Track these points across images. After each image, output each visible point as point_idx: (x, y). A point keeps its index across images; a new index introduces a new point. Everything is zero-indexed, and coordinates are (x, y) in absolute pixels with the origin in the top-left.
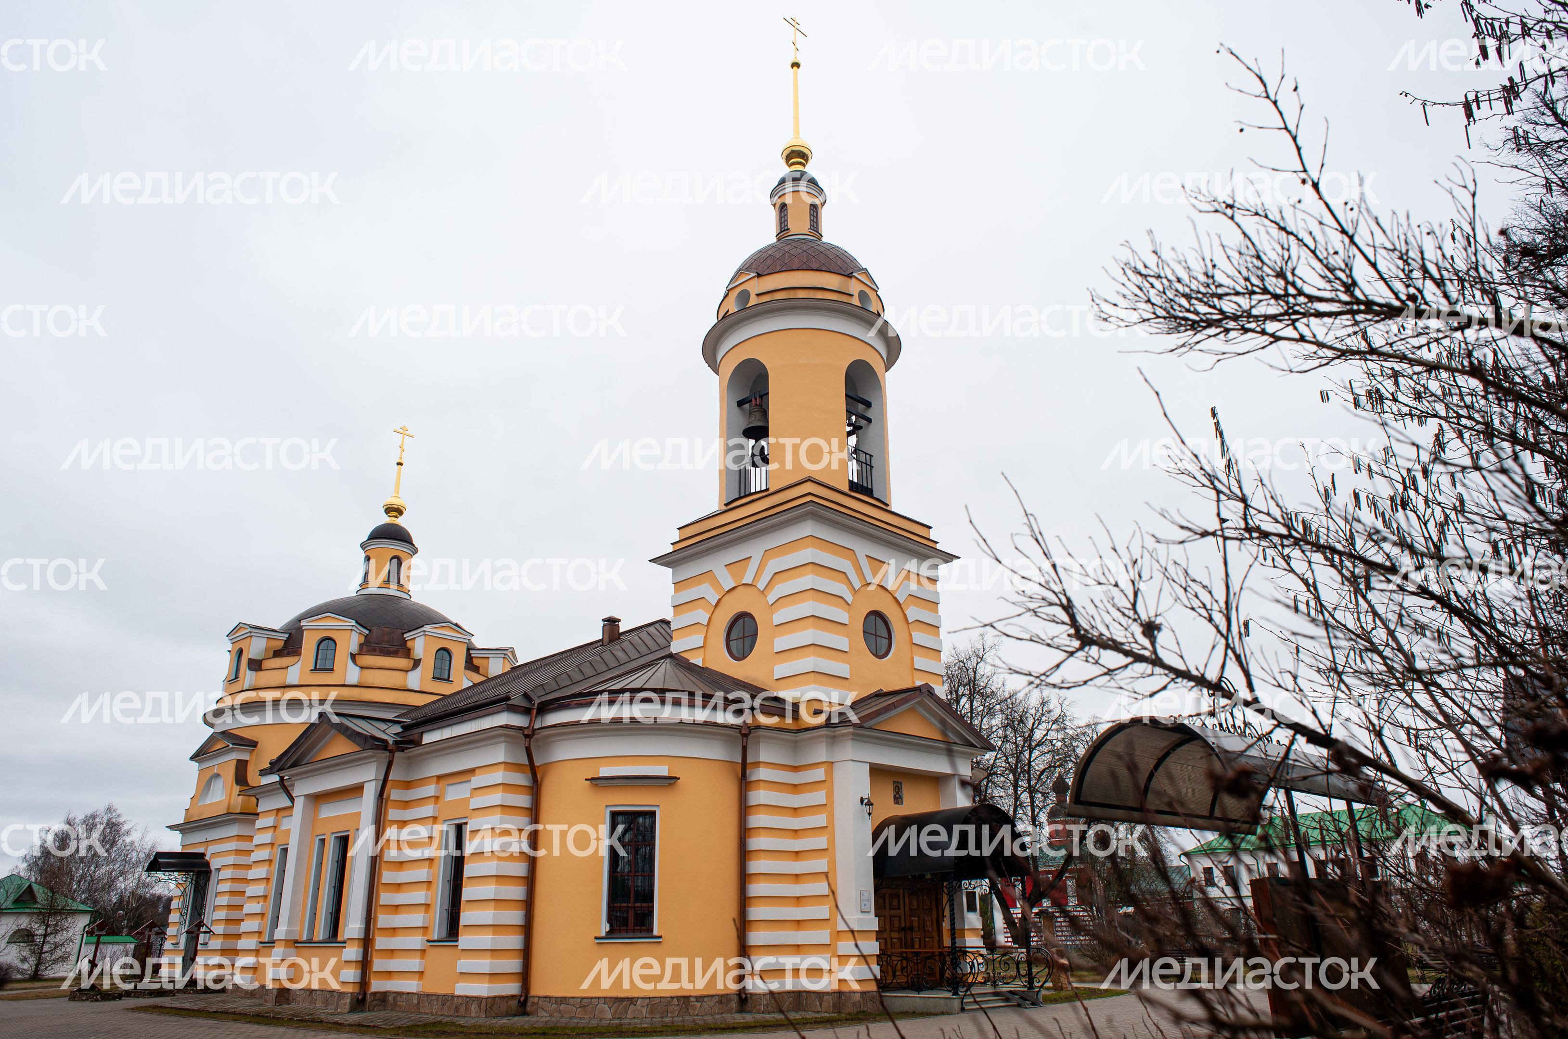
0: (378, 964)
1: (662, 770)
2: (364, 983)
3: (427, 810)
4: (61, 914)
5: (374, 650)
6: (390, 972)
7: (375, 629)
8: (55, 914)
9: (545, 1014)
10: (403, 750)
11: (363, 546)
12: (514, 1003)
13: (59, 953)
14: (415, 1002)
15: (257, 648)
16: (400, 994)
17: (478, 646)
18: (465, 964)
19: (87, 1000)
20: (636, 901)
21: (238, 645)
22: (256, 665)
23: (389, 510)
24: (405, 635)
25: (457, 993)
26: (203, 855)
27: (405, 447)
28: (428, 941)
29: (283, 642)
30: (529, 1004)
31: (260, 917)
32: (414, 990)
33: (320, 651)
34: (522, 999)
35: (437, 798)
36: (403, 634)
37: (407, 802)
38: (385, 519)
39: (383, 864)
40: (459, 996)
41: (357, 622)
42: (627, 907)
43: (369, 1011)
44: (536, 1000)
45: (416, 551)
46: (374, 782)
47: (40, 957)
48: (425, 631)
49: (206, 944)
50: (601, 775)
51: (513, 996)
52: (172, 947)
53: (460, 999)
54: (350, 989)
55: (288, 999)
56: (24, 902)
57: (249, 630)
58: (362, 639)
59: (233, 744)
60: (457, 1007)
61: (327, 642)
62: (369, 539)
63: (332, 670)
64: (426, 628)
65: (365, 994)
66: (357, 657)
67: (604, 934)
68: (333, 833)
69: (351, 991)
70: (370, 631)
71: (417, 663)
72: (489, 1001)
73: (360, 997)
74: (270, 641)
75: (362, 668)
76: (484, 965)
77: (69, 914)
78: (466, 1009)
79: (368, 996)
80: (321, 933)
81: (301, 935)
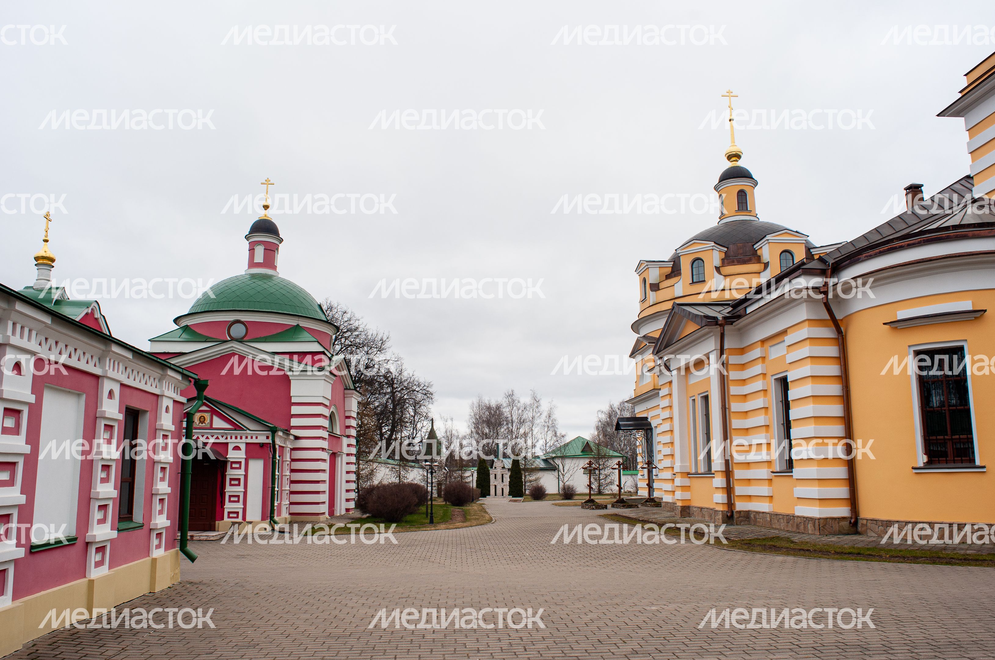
0: (739, 490)
1: (966, 305)
2: (730, 504)
3: (757, 369)
4: (605, 458)
5: (733, 262)
6: (750, 496)
7: (731, 246)
8: (601, 458)
9: (874, 534)
10: (732, 323)
11: (716, 188)
12: (845, 524)
13: (608, 480)
14: (769, 519)
15: (653, 276)
16: (758, 513)
17: (818, 245)
18: (800, 491)
19: (588, 508)
20: (953, 434)
21: (643, 276)
22: (655, 287)
23: (730, 157)
24: (755, 246)
25: (797, 514)
26: (646, 418)
27: (732, 106)
28: (773, 472)
29: (671, 269)
30: (859, 525)
31: (671, 456)
32: (767, 510)
33: (694, 269)
34: (853, 521)
35: (763, 358)
36: (753, 245)
37: (744, 364)
38: (728, 165)
39: (732, 414)
40: (798, 517)
41: (715, 243)
42: (944, 439)
43: (737, 524)
44: (865, 522)
45: (756, 184)
46: (715, 352)
47: (599, 482)
48: (768, 240)
49: (657, 475)
50: (899, 319)
51: (844, 518)
52: (641, 477)
53: (799, 519)
54: (720, 508)
55: (689, 513)
56: (586, 451)
57: (646, 264)
58: (723, 255)
59: (649, 343)
60: (797, 525)
61: (697, 261)
62: (719, 182)
63: (704, 281)
64: (768, 237)
65: (732, 512)
66: (721, 268)
67: (922, 465)
68: (699, 394)
69: (722, 509)
70: (727, 248)
71: (766, 265)
72: (822, 521)
73: (729, 514)
74: (661, 269)
75: (725, 276)
76: (814, 491)
77: (609, 458)
78: (805, 527)
79: (735, 513)
80: (702, 469)
81: (691, 469)
